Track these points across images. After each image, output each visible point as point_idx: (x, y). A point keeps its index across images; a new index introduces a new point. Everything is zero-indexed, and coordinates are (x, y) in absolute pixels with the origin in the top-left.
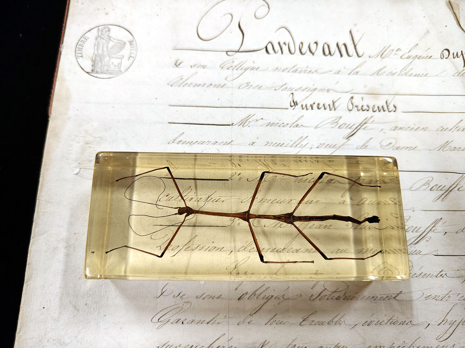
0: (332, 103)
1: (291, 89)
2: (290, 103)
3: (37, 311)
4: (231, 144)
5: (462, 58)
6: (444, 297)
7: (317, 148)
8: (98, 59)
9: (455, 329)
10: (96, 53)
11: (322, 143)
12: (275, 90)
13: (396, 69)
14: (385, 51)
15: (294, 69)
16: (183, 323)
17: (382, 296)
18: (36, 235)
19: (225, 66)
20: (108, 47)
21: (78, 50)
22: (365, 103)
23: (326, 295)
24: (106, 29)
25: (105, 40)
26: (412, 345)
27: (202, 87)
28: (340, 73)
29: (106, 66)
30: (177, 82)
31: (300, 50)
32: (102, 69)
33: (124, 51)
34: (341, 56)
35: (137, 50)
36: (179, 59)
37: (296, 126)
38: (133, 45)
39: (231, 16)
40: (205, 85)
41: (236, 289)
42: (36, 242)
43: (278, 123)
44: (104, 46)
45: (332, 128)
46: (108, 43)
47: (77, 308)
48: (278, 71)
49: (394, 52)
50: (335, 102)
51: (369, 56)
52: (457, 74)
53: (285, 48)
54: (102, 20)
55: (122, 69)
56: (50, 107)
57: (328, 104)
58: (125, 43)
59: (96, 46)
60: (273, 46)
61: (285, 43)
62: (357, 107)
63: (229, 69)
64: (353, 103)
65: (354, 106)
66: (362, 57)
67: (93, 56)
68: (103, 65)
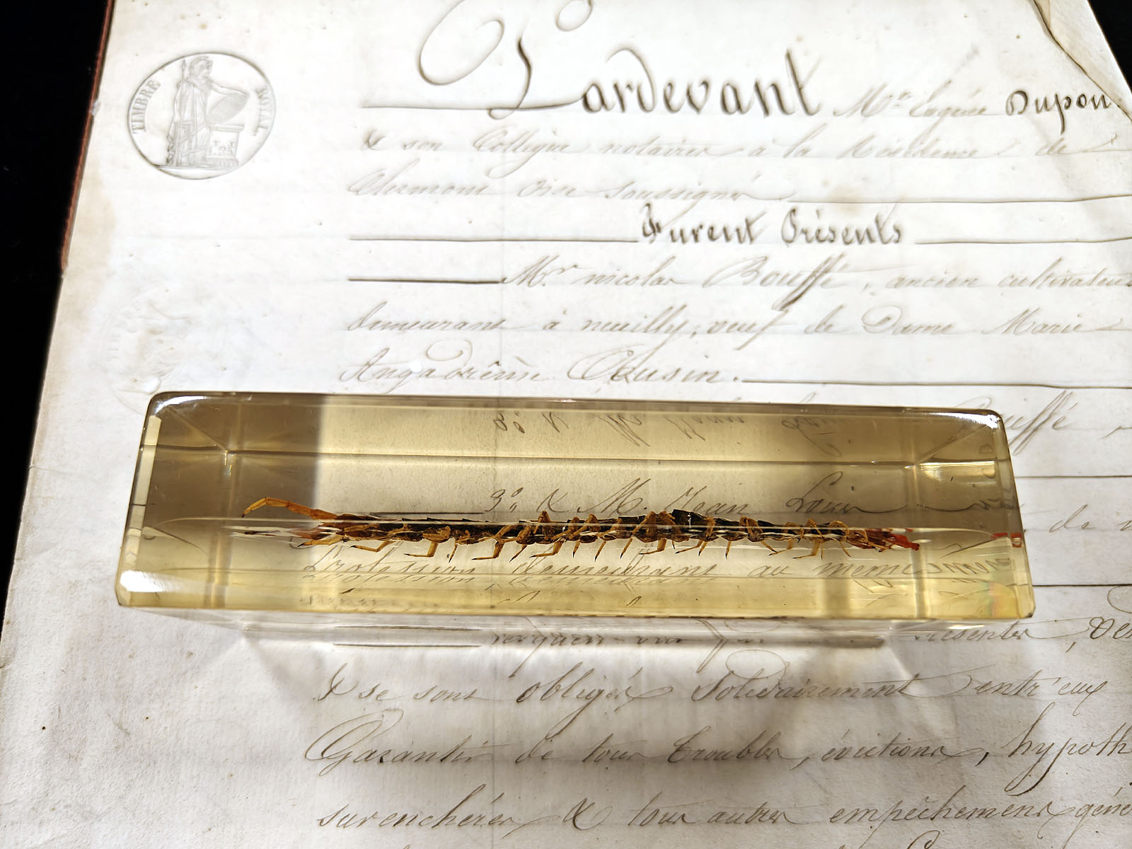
0: (744, 226)
1: (645, 194)
2: (644, 228)
3: (27, 736)
4: (501, 328)
5: (1057, 113)
6: (1022, 686)
7: (709, 332)
8: (182, 134)
9: (1051, 766)
10: (177, 118)
11: (721, 319)
12: (607, 197)
13: (898, 141)
14: (872, 100)
15: (652, 146)
16: (381, 761)
17: (870, 687)
18: (26, 552)
19: (485, 142)
20: (205, 105)
21: (134, 114)
22: (825, 224)
23: (733, 688)
24: (202, 63)
25: (199, 89)
26: (945, 805)
27: (431, 192)
28: (764, 152)
29: (200, 150)
30: (371, 183)
31: (667, 101)
32: (191, 155)
33: (243, 112)
34: (766, 111)
35: (275, 110)
36: (375, 129)
37: (656, 282)
38: (266, 98)
39: (497, 25)
40: (437, 191)
41: (513, 676)
42: (26, 570)
43: (614, 276)
44: (196, 102)
45: (745, 284)
46: (207, 95)
47: (125, 728)
48: (614, 151)
49: (895, 101)
50: (751, 223)
51: (834, 113)
52: (1046, 150)
53: (631, 98)
54: (192, 41)
55: (240, 155)
56: (64, 249)
57: (735, 228)
58: (245, 93)
59: (178, 103)
60: (600, 92)
61: (632, 87)
62: (805, 232)
63: (496, 149)
64: (795, 223)
65: (799, 231)
66: (816, 115)
67: (170, 127)
68: (193, 147)
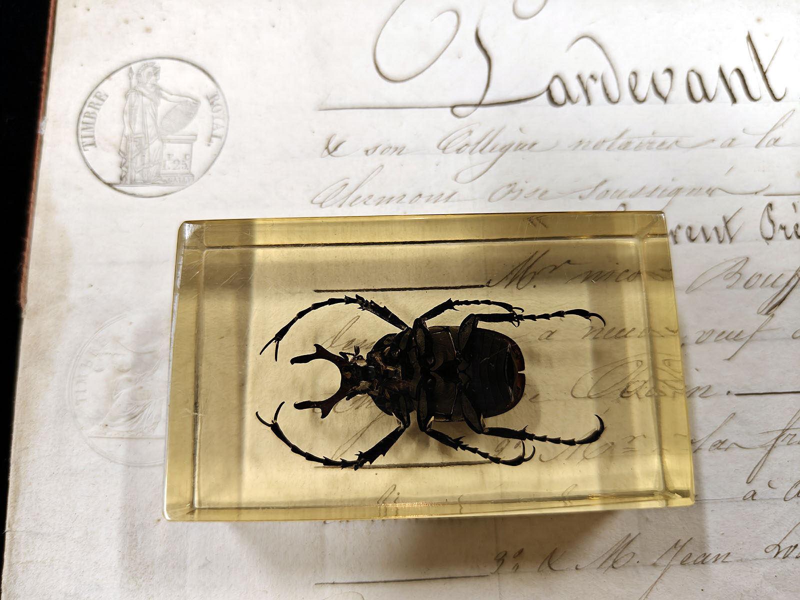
0: (722, 224)
1: (619, 194)
7: (697, 343)
8: (134, 148)
10: (128, 131)
11: (708, 328)
12: (580, 197)
15: (621, 141)
19: (451, 144)
20: (155, 115)
21: (83, 129)
24: (150, 69)
25: (148, 98)
27: (397, 202)
28: (735, 143)
29: (154, 165)
30: (335, 194)
31: (633, 91)
32: (145, 171)
33: (195, 121)
34: (734, 100)
35: (228, 117)
36: (335, 135)
38: (218, 105)
39: (454, 16)
40: (405, 200)
44: (146, 113)
45: (729, 287)
46: (156, 104)
48: (583, 149)
50: (728, 221)
53: (596, 89)
54: (137, 46)
55: (195, 168)
56: (22, 284)
57: (714, 227)
58: (197, 100)
59: (128, 115)
60: (564, 85)
61: (595, 76)
62: (783, 228)
63: (460, 151)
64: (774, 220)
65: (777, 226)
66: (782, 100)
67: (121, 141)
68: (146, 162)
